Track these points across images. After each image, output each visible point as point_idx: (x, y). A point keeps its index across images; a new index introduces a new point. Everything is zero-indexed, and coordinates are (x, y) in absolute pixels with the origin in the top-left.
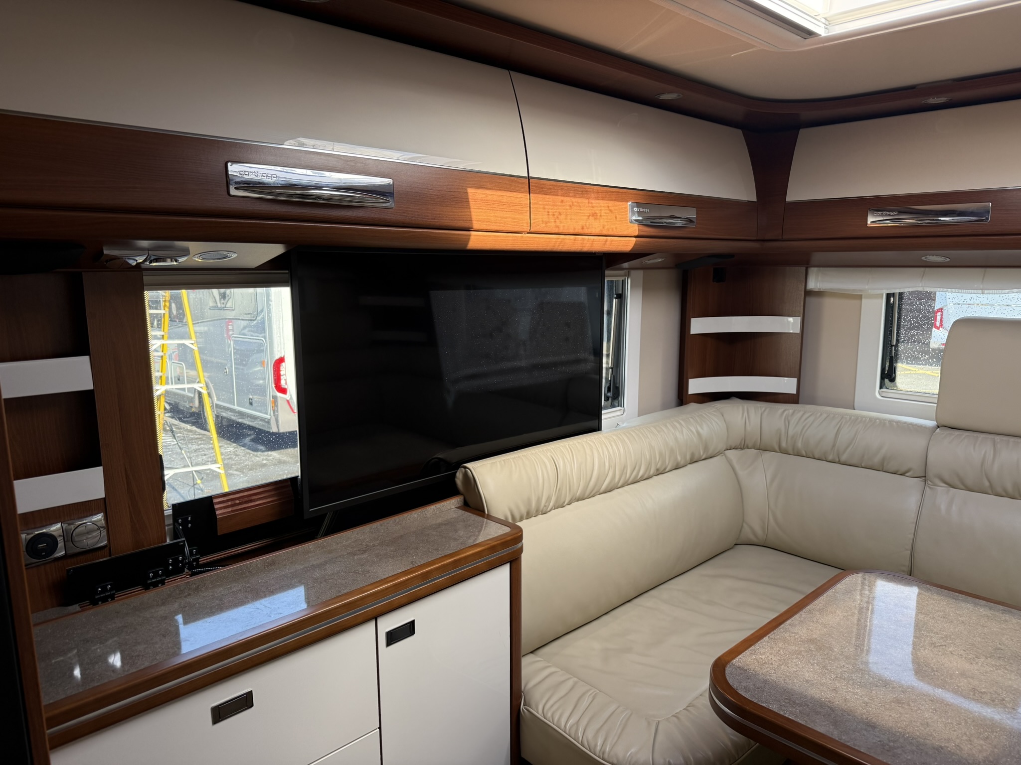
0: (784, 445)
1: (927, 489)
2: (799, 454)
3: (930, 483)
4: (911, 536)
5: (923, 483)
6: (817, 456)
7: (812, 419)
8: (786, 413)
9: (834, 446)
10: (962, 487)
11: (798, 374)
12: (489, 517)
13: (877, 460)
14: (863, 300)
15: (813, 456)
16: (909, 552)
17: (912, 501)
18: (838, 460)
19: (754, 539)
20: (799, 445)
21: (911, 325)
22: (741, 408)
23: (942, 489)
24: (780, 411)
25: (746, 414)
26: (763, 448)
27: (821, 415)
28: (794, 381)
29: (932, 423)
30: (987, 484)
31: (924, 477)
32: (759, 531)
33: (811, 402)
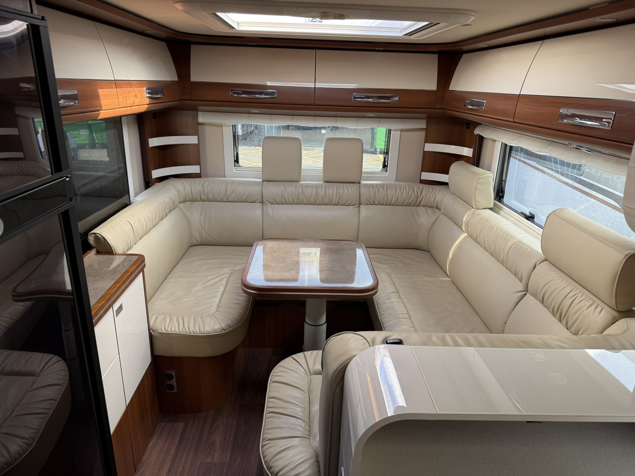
0: (203, 197)
1: (264, 207)
2: (210, 201)
3: (265, 204)
4: (261, 226)
5: (262, 205)
6: (218, 200)
7: (214, 184)
8: (201, 182)
9: (226, 194)
10: (276, 204)
11: (198, 163)
12: (116, 254)
13: (244, 198)
14: (223, 127)
15: (217, 200)
16: (261, 232)
17: (259, 212)
18: (227, 201)
19: (196, 242)
20: (210, 196)
21: (242, 138)
22: (180, 182)
23: (269, 205)
24: (198, 182)
25: (183, 185)
26: (193, 200)
27: (217, 182)
28: (198, 167)
29: (260, 180)
30: (284, 201)
31: (262, 202)
32: (198, 238)
33: (206, 176)
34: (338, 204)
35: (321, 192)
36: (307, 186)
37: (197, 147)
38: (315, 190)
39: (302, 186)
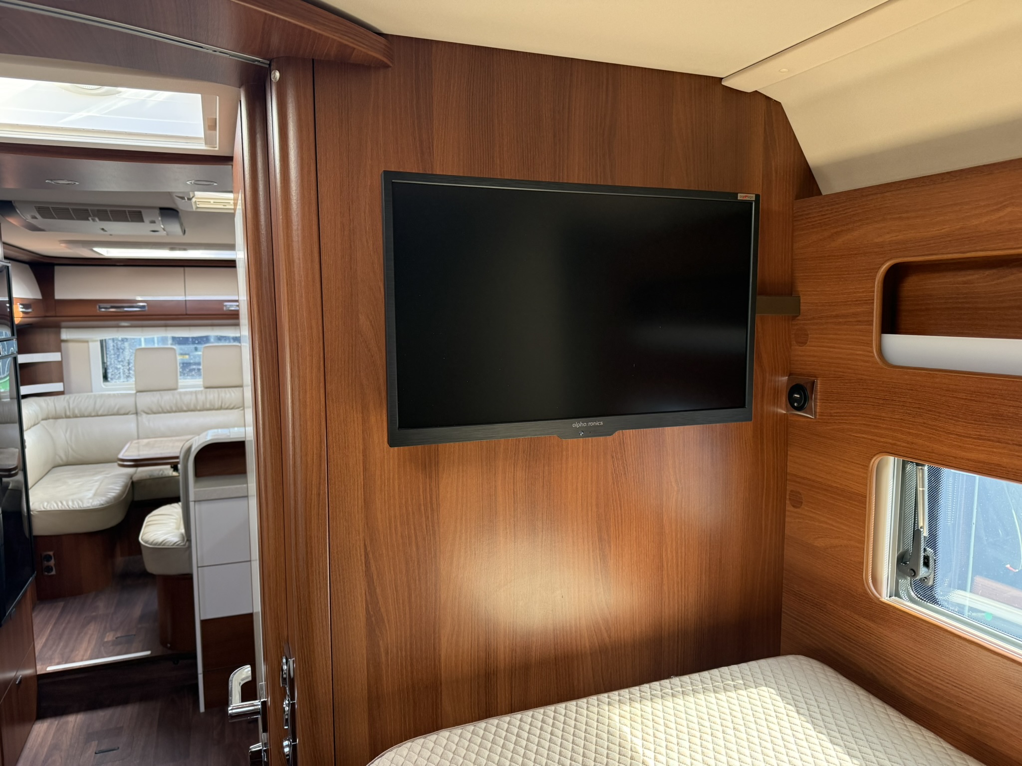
0: (68, 414)
1: (139, 418)
2: (76, 417)
3: (139, 415)
5: (136, 416)
6: (86, 416)
7: (80, 399)
8: (66, 398)
9: (94, 409)
10: (152, 413)
11: (61, 380)
13: (116, 410)
14: (89, 343)
15: (84, 415)
17: (133, 424)
18: (97, 415)
19: (61, 462)
20: (77, 412)
23: (144, 415)
24: (62, 399)
25: (46, 403)
26: (57, 417)
27: (84, 397)
28: (61, 384)
29: (134, 392)
30: (161, 410)
31: (137, 413)
33: (70, 393)
34: (220, 408)
35: (201, 398)
36: (186, 393)
37: (60, 364)
38: (194, 397)
39: (180, 393)
